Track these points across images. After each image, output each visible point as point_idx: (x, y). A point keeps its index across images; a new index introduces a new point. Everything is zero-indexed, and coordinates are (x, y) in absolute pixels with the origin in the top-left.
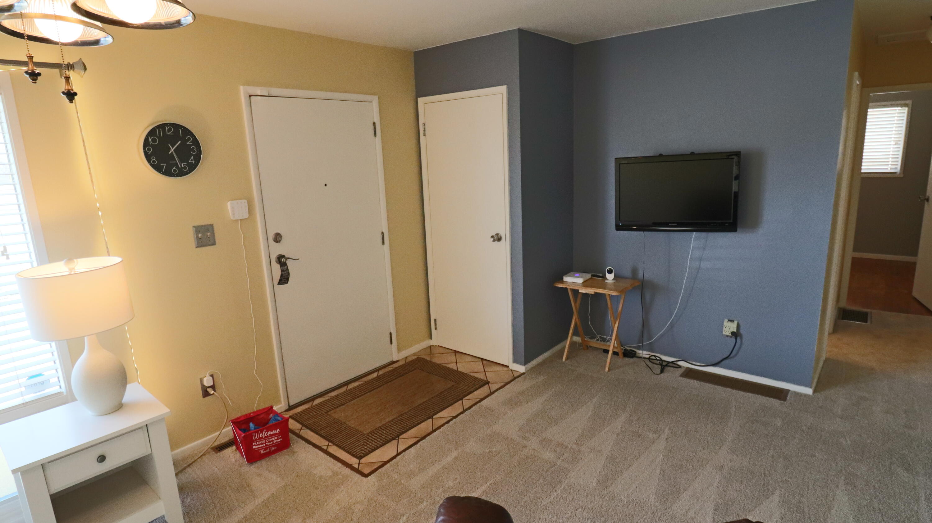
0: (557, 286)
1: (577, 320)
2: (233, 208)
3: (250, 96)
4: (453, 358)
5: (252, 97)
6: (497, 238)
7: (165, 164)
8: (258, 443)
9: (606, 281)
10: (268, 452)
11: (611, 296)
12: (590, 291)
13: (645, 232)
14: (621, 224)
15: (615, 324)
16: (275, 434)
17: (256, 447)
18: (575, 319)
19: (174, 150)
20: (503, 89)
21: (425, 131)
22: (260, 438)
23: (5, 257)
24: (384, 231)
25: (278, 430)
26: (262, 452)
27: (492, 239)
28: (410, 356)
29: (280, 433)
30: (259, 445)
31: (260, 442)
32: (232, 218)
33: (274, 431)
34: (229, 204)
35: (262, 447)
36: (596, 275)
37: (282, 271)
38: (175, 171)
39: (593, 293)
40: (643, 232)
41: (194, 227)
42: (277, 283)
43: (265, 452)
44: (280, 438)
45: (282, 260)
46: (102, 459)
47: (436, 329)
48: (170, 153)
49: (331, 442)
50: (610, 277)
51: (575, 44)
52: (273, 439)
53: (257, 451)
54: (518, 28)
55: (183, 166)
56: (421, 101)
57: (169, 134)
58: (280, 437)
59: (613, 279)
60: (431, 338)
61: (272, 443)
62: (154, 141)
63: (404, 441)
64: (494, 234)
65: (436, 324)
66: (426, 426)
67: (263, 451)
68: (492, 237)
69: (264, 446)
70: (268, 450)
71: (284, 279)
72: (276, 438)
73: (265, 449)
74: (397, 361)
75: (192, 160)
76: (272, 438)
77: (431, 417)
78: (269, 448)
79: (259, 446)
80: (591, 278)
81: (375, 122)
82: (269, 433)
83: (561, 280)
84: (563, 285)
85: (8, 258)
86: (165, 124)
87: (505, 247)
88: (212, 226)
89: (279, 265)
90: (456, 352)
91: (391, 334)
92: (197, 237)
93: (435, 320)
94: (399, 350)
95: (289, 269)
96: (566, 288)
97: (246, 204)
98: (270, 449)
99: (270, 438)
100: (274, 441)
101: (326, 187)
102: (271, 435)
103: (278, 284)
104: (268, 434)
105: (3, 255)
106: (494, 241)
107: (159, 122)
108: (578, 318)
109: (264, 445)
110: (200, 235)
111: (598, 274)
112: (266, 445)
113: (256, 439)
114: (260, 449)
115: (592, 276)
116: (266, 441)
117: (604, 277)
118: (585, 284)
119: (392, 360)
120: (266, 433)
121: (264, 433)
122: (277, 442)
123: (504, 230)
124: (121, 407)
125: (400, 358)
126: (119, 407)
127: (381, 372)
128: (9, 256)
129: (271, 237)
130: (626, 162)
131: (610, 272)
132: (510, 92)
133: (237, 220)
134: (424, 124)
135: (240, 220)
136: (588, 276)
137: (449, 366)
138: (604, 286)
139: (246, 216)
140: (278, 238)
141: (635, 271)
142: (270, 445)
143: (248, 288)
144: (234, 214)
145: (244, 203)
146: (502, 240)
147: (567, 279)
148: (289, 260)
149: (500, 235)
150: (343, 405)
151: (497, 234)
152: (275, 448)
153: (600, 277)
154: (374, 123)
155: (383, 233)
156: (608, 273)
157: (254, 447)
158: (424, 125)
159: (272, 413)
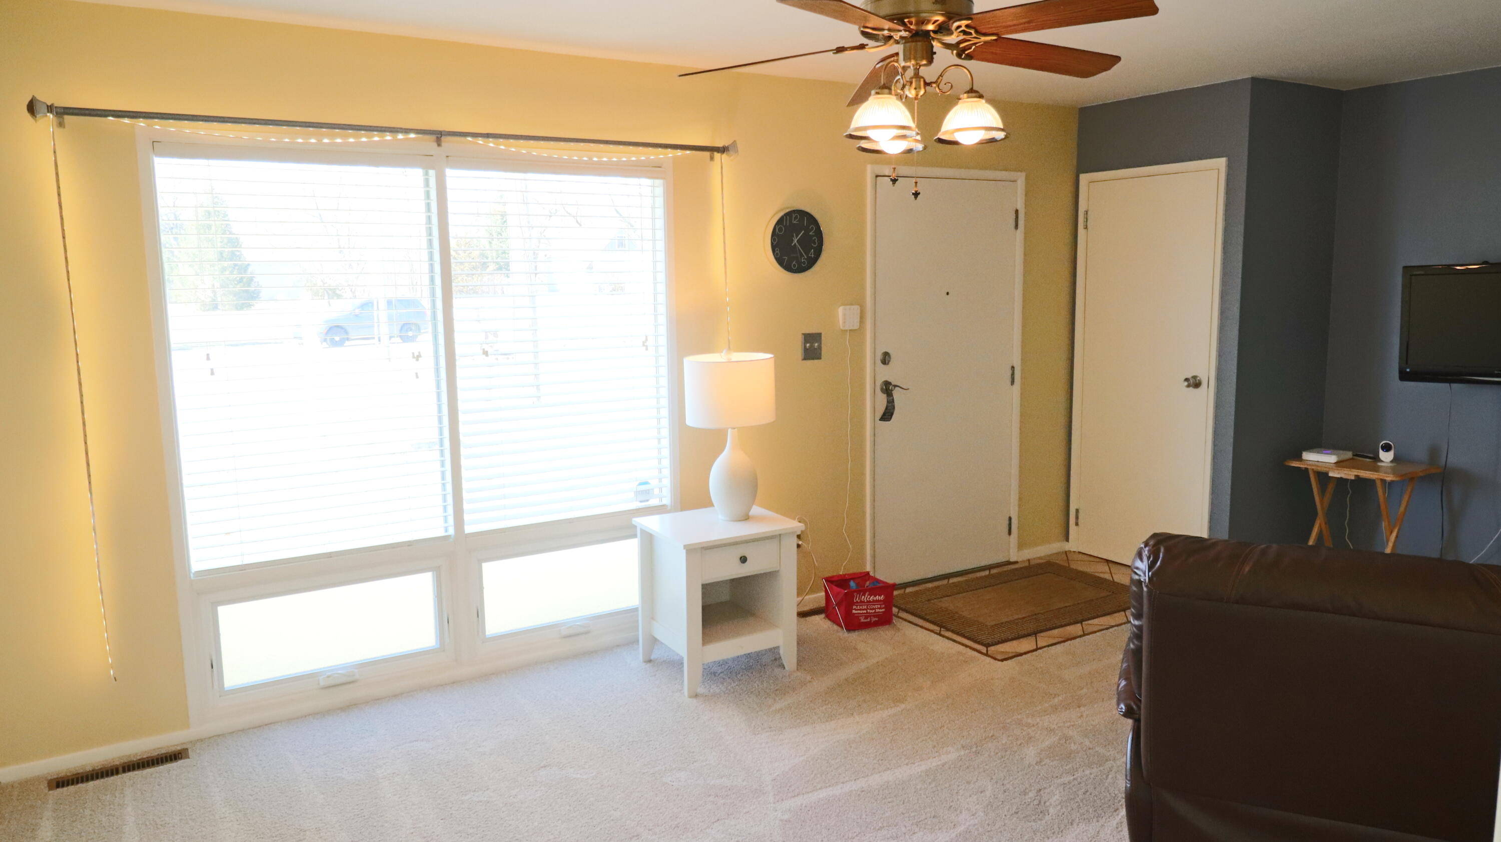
0: (1287, 464)
1: (1323, 526)
2: (844, 315)
3: (877, 176)
4: (1106, 568)
5: (878, 178)
6: (1194, 383)
7: (786, 258)
8: (858, 607)
9: (1380, 464)
10: (868, 622)
11: (1383, 481)
12: (1349, 474)
13: (1452, 384)
14: (1408, 370)
15: (1391, 533)
16: (878, 601)
17: (856, 612)
18: (1320, 524)
19: (797, 241)
20: (1221, 163)
21: (1087, 221)
22: (861, 602)
23: (645, 347)
24: (1015, 365)
25: (883, 596)
26: (862, 620)
27: (1186, 383)
28: (1034, 559)
29: (884, 601)
30: (860, 610)
31: (861, 607)
32: (841, 328)
33: (878, 596)
34: (841, 310)
35: (863, 613)
36: (1363, 455)
37: (888, 402)
38: (794, 266)
39: (1353, 478)
40: (1448, 384)
41: (803, 334)
42: (879, 418)
43: (865, 621)
44: (883, 608)
45: (888, 388)
46: (743, 560)
47: (1077, 524)
48: (793, 244)
49: (944, 627)
50: (1386, 457)
51: (1344, 90)
52: (876, 606)
53: (857, 617)
54: (1250, 77)
55: (802, 261)
56: (1084, 178)
57: (795, 222)
58: (883, 606)
59: (1392, 462)
60: (1067, 540)
61: (874, 611)
62: (780, 230)
63: (1043, 639)
64: (1189, 376)
65: (1077, 518)
66: (1076, 629)
67: (864, 619)
68: (1187, 380)
69: (864, 613)
70: (869, 620)
71: (887, 415)
72: (879, 606)
73: (866, 618)
74: (1016, 562)
75: (811, 254)
76: (874, 605)
77: (1081, 622)
78: (870, 616)
79: (859, 612)
80: (1352, 459)
81: (1018, 209)
82: (872, 597)
83: (1299, 458)
84: (1300, 464)
85: (647, 349)
86: (791, 211)
87: (1206, 396)
88: (820, 335)
89: (885, 395)
90: (1108, 561)
91: (1010, 519)
92: (805, 346)
93: (1077, 511)
94: (1021, 546)
95: (895, 402)
96: (1307, 469)
97: (859, 310)
98: (871, 619)
99: (873, 605)
100: (876, 610)
101: (947, 296)
102: (874, 601)
103: (880, 420)
104: (871, 599)
105: (644, 345)
106: (1188, 386)
107: (788, 208)
108: (1326, 523)
109: (865, 611)
110: (808, 345)
111: (1365, 454)
112: (867, 611)
113: (857, 602)
114: (861, 616)
115: (1353, 455)
116: (867, 607)
117: (1376, 458)
118: (1339, 464)
119: (1007, 560)
120: (869, 597)
121: (866, 596)
122: (879, 612)
123: (1206, 369)
124: (748, 518)
125: (1019, 560)
126: (746, 518)
127: (994, 571)
128: (648, 348)
129: (879, 357)
130: (1422, 273)
131: (1387, 448)
132: (1230, 167)
133: (847, 331)
134: (1086, 212)
135: (850, 330)
136: (1349, 455)
137: (1102, 576)
138: (1376, 469)
139: (856, 326)
140: (886, 359)
141: (1434, 453)
142: (871, 613)
143: (848, 420)
144: (844, 322)
145: (856, 309)
146: (1201, 386)
147: (1310, 457)
148: (897, 388)
149: (1198, 378)
150: (948, 596)
151: (1195, 377)
152: (877, 619)
153: (1370, 458)
154: (1017, 211)
155: (1013, 368)
156: (1383, 450)
157: (854, 611)
158: (1087, 214)
159: (869, 580)
